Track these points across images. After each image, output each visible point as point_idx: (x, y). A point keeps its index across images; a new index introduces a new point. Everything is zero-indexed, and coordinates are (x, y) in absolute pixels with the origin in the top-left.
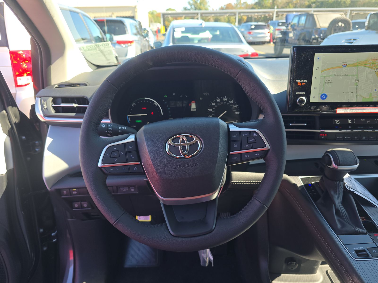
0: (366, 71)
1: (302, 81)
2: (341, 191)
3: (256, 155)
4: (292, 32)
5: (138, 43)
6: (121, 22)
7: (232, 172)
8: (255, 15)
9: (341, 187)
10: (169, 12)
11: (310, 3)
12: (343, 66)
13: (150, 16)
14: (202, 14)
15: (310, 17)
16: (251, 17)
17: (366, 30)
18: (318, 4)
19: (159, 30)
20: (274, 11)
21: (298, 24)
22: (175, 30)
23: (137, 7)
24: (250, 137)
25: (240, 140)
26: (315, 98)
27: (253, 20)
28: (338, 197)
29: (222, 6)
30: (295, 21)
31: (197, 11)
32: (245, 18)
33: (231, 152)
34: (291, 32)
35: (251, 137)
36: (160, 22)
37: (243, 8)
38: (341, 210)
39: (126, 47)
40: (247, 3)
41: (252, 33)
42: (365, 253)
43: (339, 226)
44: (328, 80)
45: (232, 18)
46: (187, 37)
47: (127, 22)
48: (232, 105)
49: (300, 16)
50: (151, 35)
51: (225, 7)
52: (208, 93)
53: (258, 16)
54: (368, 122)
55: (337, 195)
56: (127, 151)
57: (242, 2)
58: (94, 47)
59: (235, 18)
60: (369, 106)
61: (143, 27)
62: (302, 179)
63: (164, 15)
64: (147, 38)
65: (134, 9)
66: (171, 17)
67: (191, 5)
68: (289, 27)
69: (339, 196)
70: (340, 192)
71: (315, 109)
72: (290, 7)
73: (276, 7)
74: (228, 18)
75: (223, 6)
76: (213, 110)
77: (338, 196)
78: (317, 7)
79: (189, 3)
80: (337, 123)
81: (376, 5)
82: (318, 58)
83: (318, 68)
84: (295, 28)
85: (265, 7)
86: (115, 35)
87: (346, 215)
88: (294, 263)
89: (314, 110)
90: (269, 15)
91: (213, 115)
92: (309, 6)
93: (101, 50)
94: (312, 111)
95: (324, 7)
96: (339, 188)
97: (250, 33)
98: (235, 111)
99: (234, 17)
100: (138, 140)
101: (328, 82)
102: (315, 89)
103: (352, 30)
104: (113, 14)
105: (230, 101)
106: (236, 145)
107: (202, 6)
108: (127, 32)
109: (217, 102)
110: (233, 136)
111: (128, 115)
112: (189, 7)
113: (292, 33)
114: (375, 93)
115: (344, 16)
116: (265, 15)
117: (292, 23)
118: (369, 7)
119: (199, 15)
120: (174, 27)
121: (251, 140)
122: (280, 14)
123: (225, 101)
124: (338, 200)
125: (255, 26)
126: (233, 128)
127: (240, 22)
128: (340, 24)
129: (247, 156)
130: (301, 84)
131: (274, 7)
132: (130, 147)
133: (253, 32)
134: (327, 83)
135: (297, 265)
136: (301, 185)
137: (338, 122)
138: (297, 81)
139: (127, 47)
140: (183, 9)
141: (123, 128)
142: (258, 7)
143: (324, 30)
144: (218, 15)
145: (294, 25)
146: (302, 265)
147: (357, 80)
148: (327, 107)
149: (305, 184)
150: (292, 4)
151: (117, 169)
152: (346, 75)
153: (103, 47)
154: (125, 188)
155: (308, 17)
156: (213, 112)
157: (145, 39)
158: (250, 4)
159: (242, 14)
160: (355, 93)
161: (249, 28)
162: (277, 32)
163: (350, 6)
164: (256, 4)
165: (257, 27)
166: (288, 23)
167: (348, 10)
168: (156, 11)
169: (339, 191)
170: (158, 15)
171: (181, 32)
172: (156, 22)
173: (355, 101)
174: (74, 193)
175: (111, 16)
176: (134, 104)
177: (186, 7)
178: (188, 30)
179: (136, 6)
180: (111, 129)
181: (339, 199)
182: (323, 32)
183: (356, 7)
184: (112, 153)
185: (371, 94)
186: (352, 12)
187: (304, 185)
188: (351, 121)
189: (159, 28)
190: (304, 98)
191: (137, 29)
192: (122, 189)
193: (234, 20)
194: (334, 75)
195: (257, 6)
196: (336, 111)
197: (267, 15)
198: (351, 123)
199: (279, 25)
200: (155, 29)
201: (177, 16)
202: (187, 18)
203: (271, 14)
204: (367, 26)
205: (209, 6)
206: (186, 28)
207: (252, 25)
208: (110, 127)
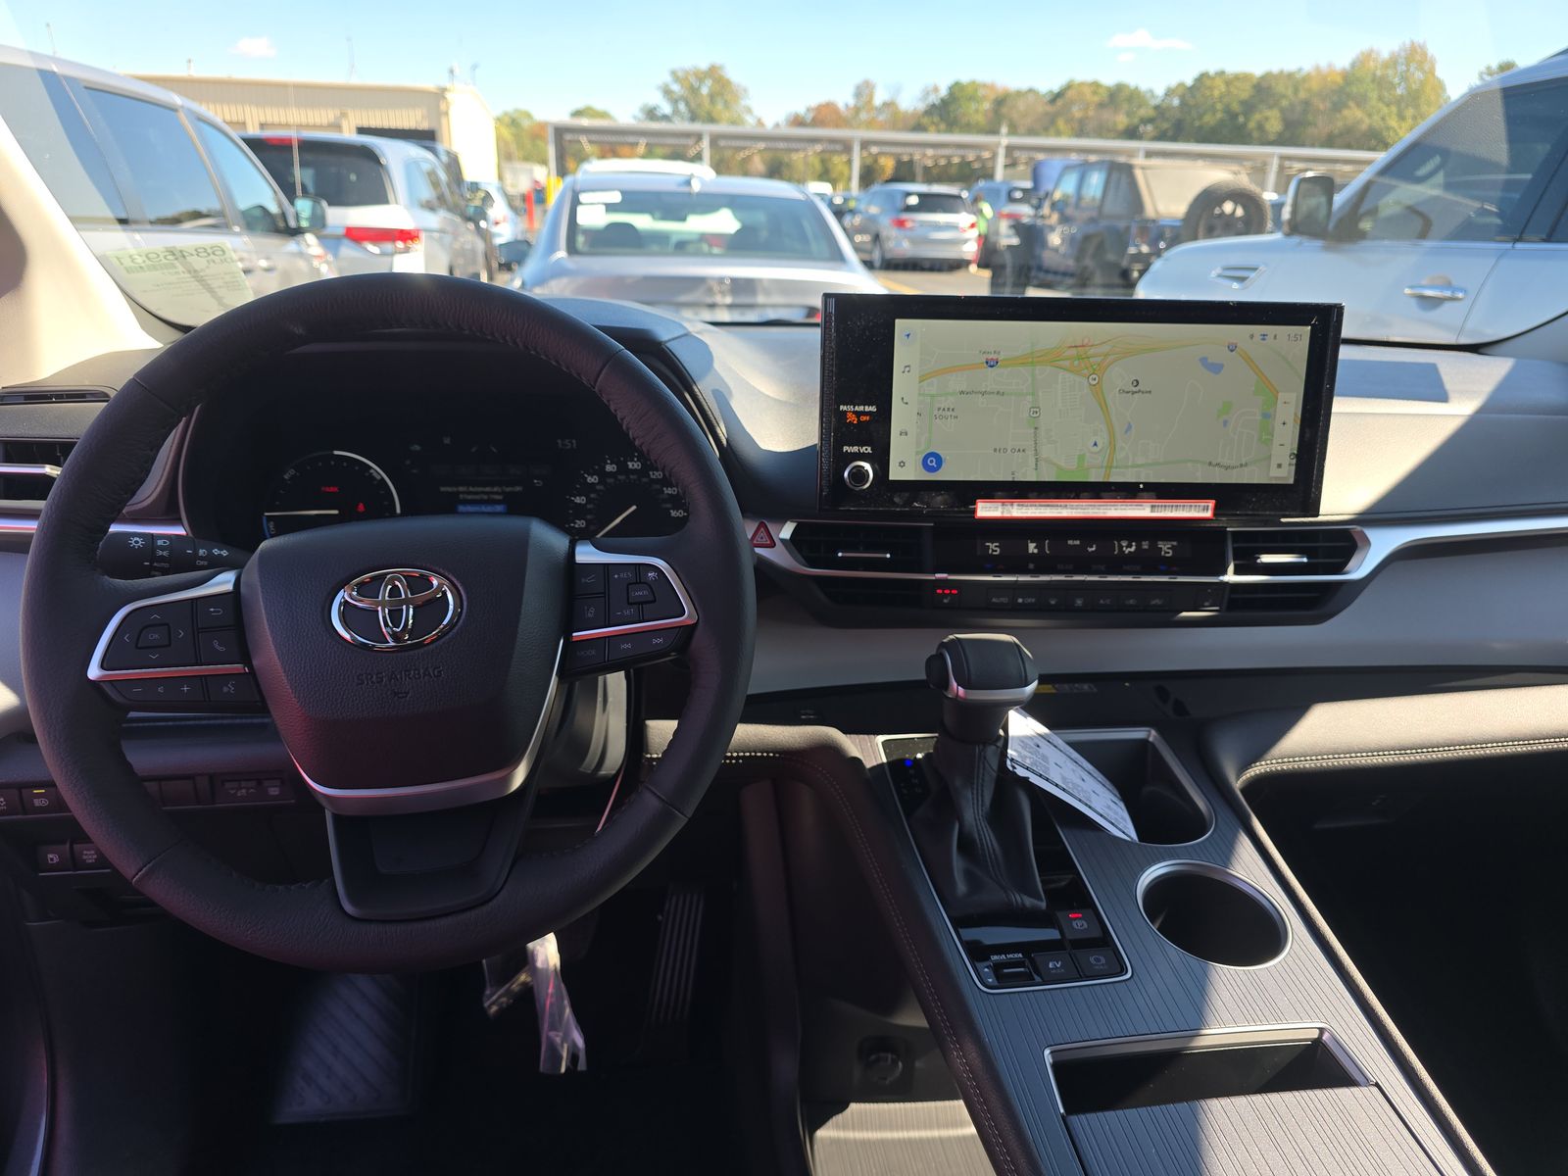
0: (1060, 381)
1: (861, 408)
2: (987, 778)
3: (655, 641)
4: (1057, 230)
5: (440, 241)
6: (369, 156)
7: (650, 723)
8: (924, 155)
9: (987, 765)
10: (585, 122)
11: (1136, 121)
12: (987, 363)
13: (506, 133)
14: (715, 140)
15: (1120, 174)
16: (911, 162)
17: (1288, 235)
18: (1165, 125)
19: (540, 191)
20: (998, 145)
21: (1079, 197)
22: (583, 197)
23: (448, 95)
24: (637, 583)
25: (605, 593)
26: (904, 466)
27: (919, 172)
28: (975, 796)
29: (798, 112)
30: (1067, 187)
31: (697, 127)
32: (888, 164)
33: (574, 634)
34: (1052, 229)
35: (640, 583)
36: (544, 162)
37: (883, 127)
38: (981, 840)
39: (383, 254)
40: (897, 108)
41: (909, 225)
42: (1022, 969)
43: (961, 887)
44: (944, 409)
45: (838, 161)
46: (628, 228)
47: (395, 155)
48: (658, 487)
49: (1084, 169)
50: (499, 210)
51: (809, 117)
52: (574, 441)
53: (936, 158)
54: (1090, 550)
55: (973, 789)
56: (199, 626)
57: (878, 101)
58: (162, 257)
59: (849, 162)
60: (1077, 497)
61: (469, 176)
62: (885, 743)
63: (560, 132)
64: (483, 224)
65: (436, 99)
66: (590, 142)
67: (674, 102)
68: (1046, 210)
69: (980, 791)
70: (983, 780)
71: (908, 503)
72: (1058, 134)
73: (1004, 130)
74: (823, 161)
75: (801, 110)
76: (589, 501)
77: (977, 793)
78: (1161, 137)
79: (667, 92)
80: (990, 551)
81: (1373, 143)
82: (908, 335)
83: (909, 366)
84: (1069, 211)
85: (968, 128)
86: (331, 204)
87: (995, 855)
88: (887, 1058)
89: (904, 506)
90: (979, 158)
91: (589, 517)
92: (1131, 133)
93: (195, 271)
94: (898, 509)
95: (1187, 140)
96: (981, 766)
97: (901, 224)
98: (669, 506)
99: (844, 158)
100: (243, 590)
101: (943, 413)
102: (903, 437)
103: (1272, 232)
104: (344, 115)
105: (651, 473)
106: (592, 610)
107: (720, 106)
108: (391, 196)
109: (603, 475)
110: (583, 580)
111: (266, 514)
112: (666, 108)
113: (1056, 232)
114: (1096, 453)
115: (1244, 180)
116: (963, 157)
117: (1057, 195)
118: (1349, 146)
119: (705, 144)
120: (578, 187)
121: (640, 593)
122: (1023, 156)
123: (634, 471)
124: (973, 811)
125: (921, 196)
126: (586, 554)
127: (868, 177)
128: (1228, 207)
129: (626, 646)
130: (858, 418)
131: (1000, 127)
132: (214, 612)
133: (913, 221)
134: (941, 417)
135: (900, 1064)
136: (880, 762)
137: (994, 548)
138: (843, 408)
139: (392, 255)
140: (641, 115)
141: (216, 552)
142: (937, 125)
143: (1173, 228)
144: (782, 145)
145: (1064, 201)
146: (918, 1064)
147: (1036, 410)
148: (946, 497)
149: (891, 759)
150: (1069, 120)
151: (160, 690)
152: (998, 393)
153: (204, 260)
154: (243, 784)
155: (1115, 176)
156: (589, 506)
157: (471, 226)
158: (906, 112)
159: (874, 150)
160: (1030, 453)
161: (899, 204)
162: (1004, 226)
163: (1280, 141)
164: (932, 110)
165: (929, 203)
166: (1042, 194)
167: (1272, 155)
168: (528, 115)
169: (981, 776)
170: (538, 132)
171: (604, 207)
172: (527, 159)
173: (1033, 479)
174: (37, 802)
175: (337, 127)
176: (292, 472)
177: (655, 108)
178: (633, 200)
179: (444, 90)
180: (165, 553)
181: (980, 803)
182: (1168, 234)
183: (1303, 145)
184: (144, 632)
185: (1081, 458)
186: (1287, 163)
187: (888, 763)
188: (1035, 548)
189: (537, 182)
190: (867, 466)
191: (435, 183)
192: (232, 789)
193: (846, 171)
194: (962, 392)
195: (936, 119)
196: (974, 511)
197: (971, 156)
198: (1036, 551)
199: (1011, 200)
200: (524, 185)
201: (614, 142)
202: (659, 151)
203: (986, 155)
204: (1290, 222)
205: (749, 111)
206: (623, 193)
207: (908, 194)
208: (162, 548)
